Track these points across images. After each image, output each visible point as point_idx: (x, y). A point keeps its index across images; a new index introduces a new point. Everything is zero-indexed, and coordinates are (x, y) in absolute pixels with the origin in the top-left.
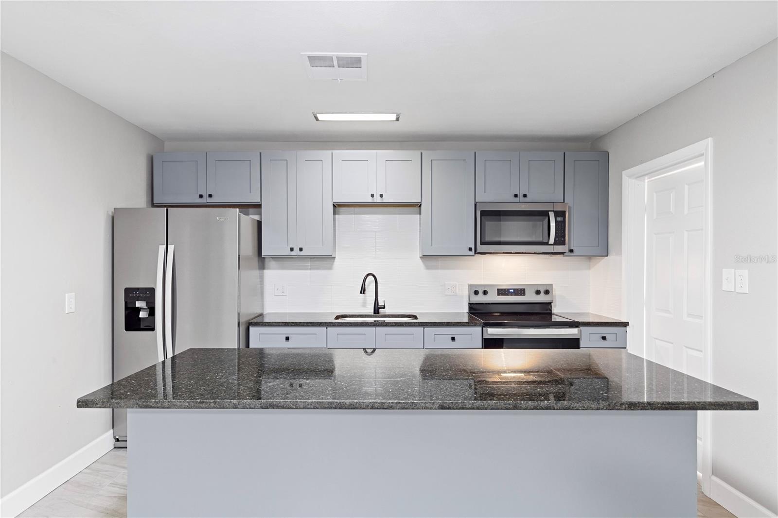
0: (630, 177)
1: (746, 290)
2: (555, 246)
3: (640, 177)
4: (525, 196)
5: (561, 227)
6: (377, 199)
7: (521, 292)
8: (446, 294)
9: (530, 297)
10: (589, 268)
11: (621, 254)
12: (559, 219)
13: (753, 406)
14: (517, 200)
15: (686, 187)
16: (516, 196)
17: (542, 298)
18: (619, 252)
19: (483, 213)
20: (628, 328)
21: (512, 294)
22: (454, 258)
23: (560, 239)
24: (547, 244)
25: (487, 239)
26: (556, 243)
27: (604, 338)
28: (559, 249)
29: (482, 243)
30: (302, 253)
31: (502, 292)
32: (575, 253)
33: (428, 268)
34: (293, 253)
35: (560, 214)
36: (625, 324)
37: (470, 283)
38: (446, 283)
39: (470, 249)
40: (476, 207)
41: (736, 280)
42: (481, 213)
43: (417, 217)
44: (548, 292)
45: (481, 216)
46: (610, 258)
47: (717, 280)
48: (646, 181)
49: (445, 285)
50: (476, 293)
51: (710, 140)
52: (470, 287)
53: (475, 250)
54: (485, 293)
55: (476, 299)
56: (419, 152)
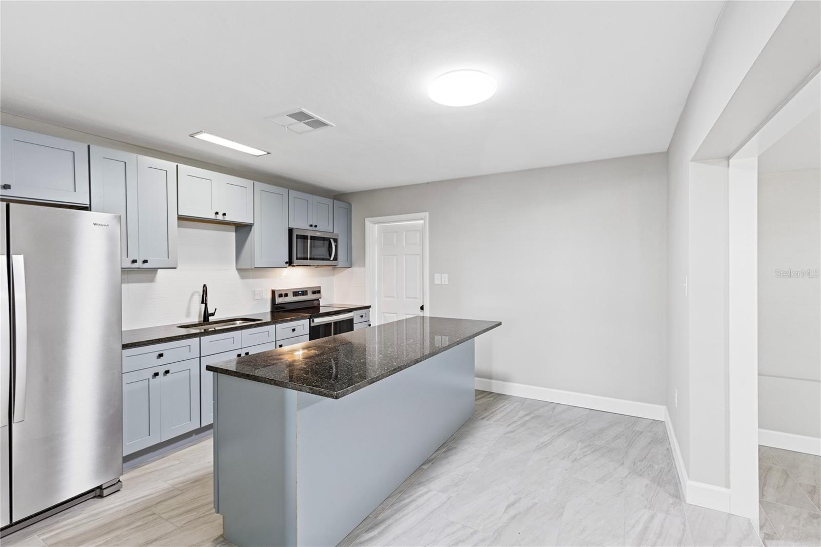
0: (371, 222)
1: (447, 283)
3: (376, 223)
4: (316, 226)
5: (336, 248)
6: (220, 217)
7: (304, 293)
8: (256, 298)
9: (310, 296)
12: (336, 244)
13: (500, 324)
14: (311, 228)
15: (404, 233)
16: (311, 226)
17: (316, 297)
18: (363, 265)
20: (370, 309)
21: (300, 295)
23: (335, 259)
24: (329, 260)
25: (300, 256)
26: (333, 260)
27: (362, 316)
28: (334, 263)
29: (297, 259)
30: (146, 265)
31: (296, 294)
32: (339, 266)
33: (242, 277)
34: (135, 265)
35: (336, 240)
36: (369, 307)
37: (274, 289)
38: (256, 289)
39: (286, 263)
40: (291, 231)
41: (442, 279)
42: (297, 235)
43: (234, 234)
44: (319, 292)
45: (297, 238)
46: (354, 269)
47: (432, 279)
48: (376, 225)
49: (254, 292)
50: (281, 296)
51: (427, 213)
52: (273, 292)
53: (290, 263)
54: (286, 295)
55: (279, 300)
56: (252, 182)
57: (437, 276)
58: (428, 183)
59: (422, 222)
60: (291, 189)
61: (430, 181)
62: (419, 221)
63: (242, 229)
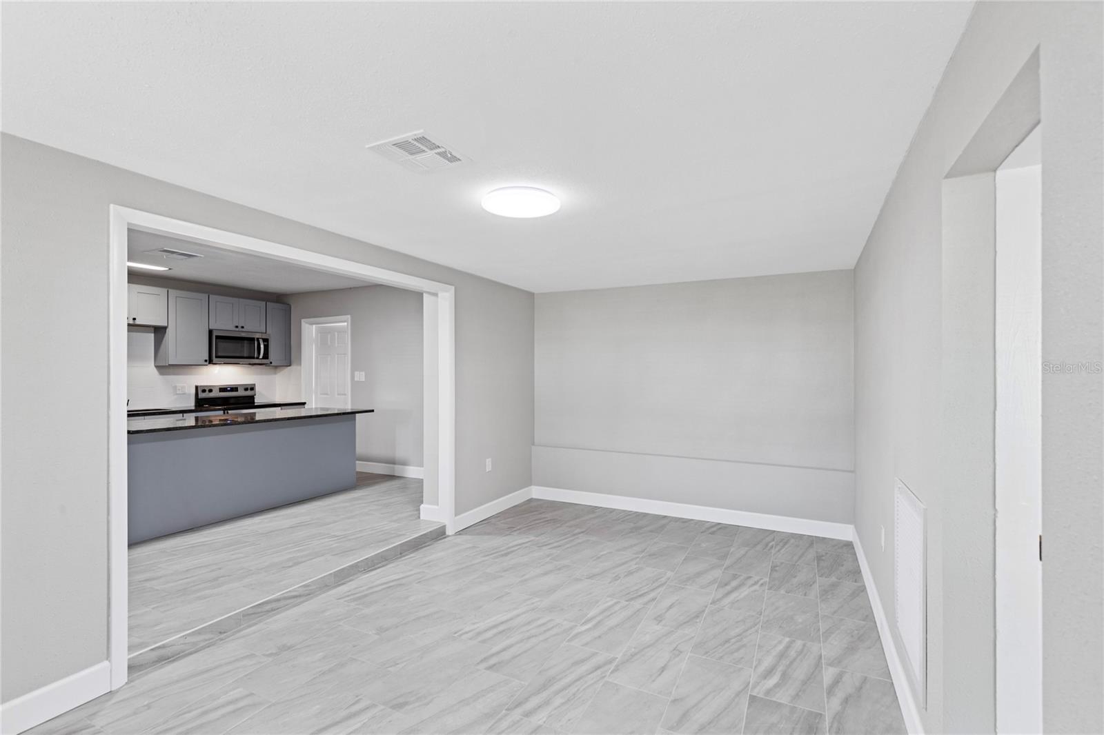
0: (307, 323)
2: (263, 360)
3: (312, 324)
4: (243, 327)
5: (266, 348)
6: (131, 321)
7: (234, 389)
8: (177, 393)
9: (241, 393)
10: (275, 374)
11: (301, 365)
12: (265, 343)
14: (237, 329)
15: (336, 334)
16: (237, 327)
17: (249, 393)
18: (300, 363)
19: (217, 337)
21: (229, 391)
22: (190, 367)
23: (266, 356)
24: (259, 358)
25: (220, 354)
26: (264, 358)
28: (265, 361)
29: (216, 357)
31: (223, 389)
32: (273, 364)
33: (161, 374)
35: (266, 340)
36: (302, 404)
37: (197, 384)
38: (177, 385)
39: (206, 361)
40: (210, 332)
41: (360, 376)
42: (216, 336)
43: (153, 335)
44: (252, 389)
45: (216, 339)
46: (293, 368)
47: (353, 377)
48: (314, 326)
49: (176, 387)
50: (204, 391)
51: (349, 316)
52: (197, 387)
53: (210, 361)
54: (211, 391)
55: (201, 395)
56: (166, 290)
57: (357, 373)
58: (351, 288)
59: (346, 324)
60: (212, 294)
61: (352, 287)
62: (342, 323)
63: (159, 331)
